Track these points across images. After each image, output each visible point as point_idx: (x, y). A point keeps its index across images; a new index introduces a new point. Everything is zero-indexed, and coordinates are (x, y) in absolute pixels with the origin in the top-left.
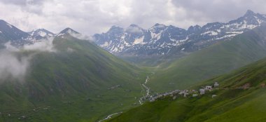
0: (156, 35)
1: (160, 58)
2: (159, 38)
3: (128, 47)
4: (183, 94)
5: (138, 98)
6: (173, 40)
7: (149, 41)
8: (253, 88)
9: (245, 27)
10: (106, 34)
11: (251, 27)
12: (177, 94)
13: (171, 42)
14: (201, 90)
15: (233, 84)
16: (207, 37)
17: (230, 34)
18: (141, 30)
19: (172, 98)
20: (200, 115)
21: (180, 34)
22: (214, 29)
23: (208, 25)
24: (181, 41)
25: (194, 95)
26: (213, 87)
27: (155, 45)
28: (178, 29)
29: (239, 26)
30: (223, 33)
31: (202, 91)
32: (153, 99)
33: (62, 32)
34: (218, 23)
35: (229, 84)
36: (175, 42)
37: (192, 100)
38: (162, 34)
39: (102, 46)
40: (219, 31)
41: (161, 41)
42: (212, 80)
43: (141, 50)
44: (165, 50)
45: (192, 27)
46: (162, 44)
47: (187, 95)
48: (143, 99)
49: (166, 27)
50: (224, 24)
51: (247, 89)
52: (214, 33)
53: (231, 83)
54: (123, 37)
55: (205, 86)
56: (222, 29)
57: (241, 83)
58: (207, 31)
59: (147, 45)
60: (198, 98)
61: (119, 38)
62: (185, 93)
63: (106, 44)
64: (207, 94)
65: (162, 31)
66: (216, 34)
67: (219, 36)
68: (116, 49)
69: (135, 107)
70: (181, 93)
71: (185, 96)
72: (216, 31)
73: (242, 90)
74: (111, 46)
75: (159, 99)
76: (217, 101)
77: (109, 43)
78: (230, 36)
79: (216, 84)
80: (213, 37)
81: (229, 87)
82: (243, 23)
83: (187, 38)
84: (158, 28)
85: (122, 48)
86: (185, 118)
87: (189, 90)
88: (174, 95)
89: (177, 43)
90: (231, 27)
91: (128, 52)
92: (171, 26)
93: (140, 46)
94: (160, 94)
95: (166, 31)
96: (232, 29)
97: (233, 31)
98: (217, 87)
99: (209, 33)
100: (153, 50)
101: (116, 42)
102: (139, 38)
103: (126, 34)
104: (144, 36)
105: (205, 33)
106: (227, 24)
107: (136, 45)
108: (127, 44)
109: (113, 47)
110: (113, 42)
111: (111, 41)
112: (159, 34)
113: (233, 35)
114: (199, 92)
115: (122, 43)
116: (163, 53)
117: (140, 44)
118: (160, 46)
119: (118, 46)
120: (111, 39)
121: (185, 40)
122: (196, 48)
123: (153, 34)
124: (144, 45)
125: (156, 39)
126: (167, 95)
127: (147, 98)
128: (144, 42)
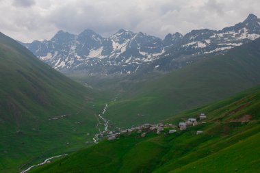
0: (120, 47)
1: (125, 78)
2: (124, 50)
3: (79, 62)
4: (156, 130)
5: (92, 135)
6: (144, 54)
7: (109, 54)
8: (255, 121)
9: (244, 37)
10: (50, 43)
11: (253, 37)
12: (147, 130)
13: (141, 57)
14: (181, 124)
15: (226, 116)
16: (191, 50)
17: (224, 46)
18: (98, 39)
19: (141, 133)
20: (180, 159)
21: (153, 46)
22: (201, 39)
23: (194, 32)
24: (154, 55)
25: (171, 131)
26: (198, 120)
27: (118, 60)
28: (150, 37)
29: (237, 36)
30: (213, 46)
31: (183, 125)
32: (113, 136)
34: (206, 30)
35: (221, 116)
36: (146, 57)
37: (169, 138)
38: (128, 43)
39: (43, 58)
40: (208, 41)
41: (126, 55)
42: (197, 109)
43: (97, 66)
44: (129, 67)
45: (170, 34)
46: (127, 58)
47: (161, 131)
48: (99, 136)
49: (133, 35)
50: (216, 32)
51: (246, 123)
52: (201, 45)
53: (224, 114)
54: (73, 48)
55: (187, 118)
56: (212, 39)
57: (237, 114)
58: (192, 41)
59: (107, 59)
60: (177, 134)
61: (68, 49)
62: (158, 127)
63: (49, 56)
64: (190, 129)
65: (129, 40)
66: (204, 45)
67: (207, 49)
68: (63, 64)
69: (88, 147)
70: (153, 128)
71: (158, 132)
72: (204, 42)
73: (238, 124)
74: (56, 59)
75: (122, 136)
76: (204, 139)
77: (53, 53)
78: (223, 49)
79: (203, 116)
80: (199, 49)
81: (221, 119)
82: (243, 32)
83: (163, 51)
84: (124, 36)
85: (71, 62)
86: (158, 162)
87: (164, 124)
88: (143, 130)
89: (149, 58)
90: (225, 36)
91: (80, 68)
92: (141, 34)
93: (96, 61)
94: (124, 129)
95: (134, 40)
96: (226, 39)
97: (227, 42)
98: (204, 119)
99: (195, 45)
100: (116, 66)
101: (63, 55)
102: (95, 49)
103: (77, 44)
104: (102, 47)
105: (189, 44)
106: (220, 32)
107: (91, 59)
108: (79, 57)
109: (59, 61)
110: (58, 54)
111: (56, 53)
112: (124, 44)
113: (228, 48)
114: (179, 127)
115: (72, 56)
116: (129, 72)
117: (96, 58)
118: (124, 61)
119: (66, 60)
120: (56, 50)
121: (160, 54)
122: (176, 65)
123: (115, 45)
124: (102, 60)
125: (120, 51)
126: (133, 131)
127: (105, 135)
128: (102, 55)
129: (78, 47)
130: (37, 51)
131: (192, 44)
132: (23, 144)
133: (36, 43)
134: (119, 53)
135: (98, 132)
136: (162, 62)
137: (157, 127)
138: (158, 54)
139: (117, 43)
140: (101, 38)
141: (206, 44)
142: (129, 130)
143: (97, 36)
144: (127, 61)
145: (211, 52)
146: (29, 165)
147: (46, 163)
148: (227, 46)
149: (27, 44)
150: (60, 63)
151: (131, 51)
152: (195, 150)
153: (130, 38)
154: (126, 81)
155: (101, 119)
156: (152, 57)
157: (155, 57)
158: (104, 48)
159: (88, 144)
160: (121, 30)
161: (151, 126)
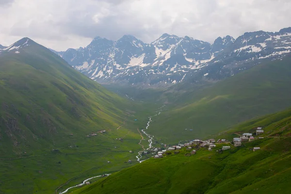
0: (164, 53)
1: (171, 88)
2: (168, 56)
3: (118, 71)
4: (207, 146)
5: (134, 153)
6: (191, 61)
7: (152, 61)
10: (86, 49)
12: (197, 147)
13: (188, 64)
14: (235, 139)
15: (286, 130)
16: (245, 55)
17: (281, 50)
18: (139, 45)
19: (190, 151)
20: (235, 179)
21: (201, 51)
22: (255, 42)
23: (247, 35)
24: (202, 62)
25: (225, 148)
26: (254, 134)
27: (162, 68)
28: (197, 42)
30: (269, 49)
31: (238, 140)
32: (160, 154)
33: (16, 44)
34: (261, 32)
35: (280, 130)
36: (193, 64)
37: (222, 156)
38: (173, 50)
39: (79, 68)
40: (264, 45)
41: (171, 62)
42: (252, 123)
43: (139, 76)
44: (174, 76)
45: (219, 38)
46: (171, 67)
47: (213, 148)
48: (143, 154)
49: (179, 39)
50: (272, 34)
52: (255, 49)
53: (284, 128)
54: (112, 56)
55: (241, 132)
56: (268, 43)
58: (245, 45)
59: (150, 67)
60: (231, 152)
61: (106, 57)
63: (85, 65)
64: (245, 145)
65: (173, 46)
66: (259, 50)
67: (263, 53)
68: (101, 74)
69: (130, 166)
70: (205, 144)
71: (210, 149)
72: (258, 46)
74: (94, 68)
75: (169, 153)
76: (261, 156)
77: (89, 62)
78: (280, 53)
79: (259, 130)
80: (254, 54)
81: (280, 134)
83: (213, 57)
84: (167, 40)
85: (110, 71)
86: (211, 183)
87: (216, 139)
88: (193, 147)
89: (197, 65)
90: (283, 39)
91: (119, 78)
92: (187, 38)
93: (138, 70)
94: (170, 146)
95: (179, 46)
96: (284, 42)
97: (286, 45)
98: (261, 134)
99: (248, 49)
100: (160, 75)
101: (101, 63)
102: (137, 57)
103: (116, 51)
104: (144, 54)
105: (241, 49)
106: (277, 34)
107: (132, 68)
108: (118, 66)
109: (96, 70)
110: (96, 63)
111: (93, 61)
112: (168, 50)
113: (286, 52)
114: (233, 143)
115: (111, 64)
116: (175, 82)
117: (138, 66)
119: (104, 69)
121: (209, 60)
122: (228, 73)
123: (158, 51)
124: (144, 68)
125: (163, 58)
126: (182, 147)
127: (149, 152)
128: (144, 63)
129: (118, 55)
130: (72, 60)
131: (245, 48)
132: (60, 163)
133: (71, 52)
134: (163, 61)
135: (141, 149)
136: (212, 69)
137: (208, 143)
138: (206, 61)
139: (161, 49)
140: (142, 43)
141: (261, 47)
142: (177, 147)
143: (138, 42)
144: (172, 69)
145: (267, 56)
146: (66, 186)
147: (85, 184)
148: (285, 50)
149: (61, 53)
150: (97, 73)
151: (176, 58)
152: (251, 170)
153: (175, 44)
154: (171, 91)
155: (144, 135)
156: (200, 64)
157: (204, 64)
158: (146, 56)
159: (131, 163)
160: (165, 35)
161: (202, 143)
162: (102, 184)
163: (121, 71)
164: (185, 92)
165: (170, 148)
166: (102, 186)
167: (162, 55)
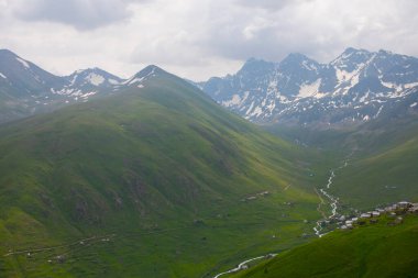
0: (348, 76)
1: (361, 127)
2: (355, 81)
3: (284, 106)
5: (311, 222)
6: (390, 86)
7: (332, 89)
10: (236, 78)
12: (404, 212)
13: (386, 90)
18: (312, 66)
19: (394, 218)
21: (404, 71)
24: (406, 86)
27: (347, 99)
28: (398, 57)
32: (349, 224)
33: (138, 75)
36: (393, 90)
38: (362, 70)
39: (227, 104)
41: (360, 89)
43: (315, 111)
44: (366, 110)
46: (362, 95)
48: (324, 225)
49: (370, 55)
54: (273, 84)
59: (328, 99)
61: (265, 87)
63: (236, 100)
65: (362, 65)
68: (259, 111)
70: (415, 209)
74: (248, 103)
75: (361, 223)
77: (242, 95)
84: (353, 58)
85: (271, 107)
88: (398, 212)
89: (398, 91)
91: (285, 116)
92: (383, 52)
93: (311, 103)
94: (363, 212)
95: (371, 65)
100: (343, 109)
101: (258, 96)
102: (309, 84)
103: (279, 77)
104: (320, 80)
107: (302, 100)
108: (283, 98)
109: (252, 106)
110: (250, 95)
112: (355, 72)
115: (272, 97)
116: (367, 117)
117: (311, 98)
118: (357, 100)
119: (263, 104)
120: (246, 89)
123: (340, 75)
124: (321, 100)
125: (349, 84)
126: (382, 214)
127: (332, 222)
128: (320, 92)
129: (281, 82)
130: (216, 93)
132: (204, 239)
133: (215, 81)
135: (320, 218)
138: (412, 85)
139: (344, 72)
140: (316, 64)
142: (374, 213)
143: (310, 62)
144: (362, 100)
146: (215, 271)
147: (241, 269)
149: (201, 84)
150: (253, 109)
151: (368, 83)
153: (364, 61)
154: (362, 132)
155: (324, 197)
156: (404, 90)
157: (410, 89)
158: (322, 82)
159: (305, 238)
160: (349, 50)
161: (411, 206)
162: (265, 268)
163: (287, 106)
164: (382, 131)
165: (364, 215)
166: (266, 272)
167: (347, 80)
